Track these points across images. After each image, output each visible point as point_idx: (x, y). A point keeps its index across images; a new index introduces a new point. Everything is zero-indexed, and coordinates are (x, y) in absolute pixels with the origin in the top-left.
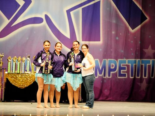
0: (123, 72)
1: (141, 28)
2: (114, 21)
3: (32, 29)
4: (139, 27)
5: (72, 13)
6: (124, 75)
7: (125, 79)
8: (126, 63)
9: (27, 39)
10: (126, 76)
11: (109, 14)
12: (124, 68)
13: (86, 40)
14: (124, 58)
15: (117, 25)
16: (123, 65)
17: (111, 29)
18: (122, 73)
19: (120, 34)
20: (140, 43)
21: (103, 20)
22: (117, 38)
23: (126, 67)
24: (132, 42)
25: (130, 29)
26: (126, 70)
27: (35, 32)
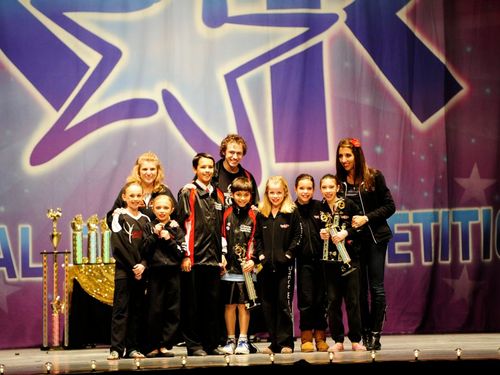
0: (401, 248)
1: (448, 115)
2: (366, 100)
3: (127, 135)
4: (441, 112)
5: (241, 81)
6: (406, 258)
7: (408, 268)
8: (408, 221)
9: (115, 163)
10: (409, 261)
11: (351, 79)
12: (404, 238)
13: (287, 160)
14: (403, 207)
15: (375, 112)
16: (399, 228)
17: (359, 123)
18: (397, 252)
19: (388, 137)
20: (445, 159)
21: (334, 98)
22: (379, 150)
23: (410, 233)
24: (423, 158)
25: (415, 120)
26: (409, 243)
27: (135, 144)
